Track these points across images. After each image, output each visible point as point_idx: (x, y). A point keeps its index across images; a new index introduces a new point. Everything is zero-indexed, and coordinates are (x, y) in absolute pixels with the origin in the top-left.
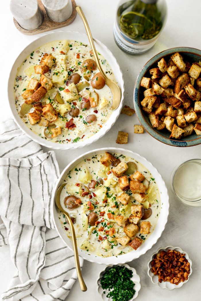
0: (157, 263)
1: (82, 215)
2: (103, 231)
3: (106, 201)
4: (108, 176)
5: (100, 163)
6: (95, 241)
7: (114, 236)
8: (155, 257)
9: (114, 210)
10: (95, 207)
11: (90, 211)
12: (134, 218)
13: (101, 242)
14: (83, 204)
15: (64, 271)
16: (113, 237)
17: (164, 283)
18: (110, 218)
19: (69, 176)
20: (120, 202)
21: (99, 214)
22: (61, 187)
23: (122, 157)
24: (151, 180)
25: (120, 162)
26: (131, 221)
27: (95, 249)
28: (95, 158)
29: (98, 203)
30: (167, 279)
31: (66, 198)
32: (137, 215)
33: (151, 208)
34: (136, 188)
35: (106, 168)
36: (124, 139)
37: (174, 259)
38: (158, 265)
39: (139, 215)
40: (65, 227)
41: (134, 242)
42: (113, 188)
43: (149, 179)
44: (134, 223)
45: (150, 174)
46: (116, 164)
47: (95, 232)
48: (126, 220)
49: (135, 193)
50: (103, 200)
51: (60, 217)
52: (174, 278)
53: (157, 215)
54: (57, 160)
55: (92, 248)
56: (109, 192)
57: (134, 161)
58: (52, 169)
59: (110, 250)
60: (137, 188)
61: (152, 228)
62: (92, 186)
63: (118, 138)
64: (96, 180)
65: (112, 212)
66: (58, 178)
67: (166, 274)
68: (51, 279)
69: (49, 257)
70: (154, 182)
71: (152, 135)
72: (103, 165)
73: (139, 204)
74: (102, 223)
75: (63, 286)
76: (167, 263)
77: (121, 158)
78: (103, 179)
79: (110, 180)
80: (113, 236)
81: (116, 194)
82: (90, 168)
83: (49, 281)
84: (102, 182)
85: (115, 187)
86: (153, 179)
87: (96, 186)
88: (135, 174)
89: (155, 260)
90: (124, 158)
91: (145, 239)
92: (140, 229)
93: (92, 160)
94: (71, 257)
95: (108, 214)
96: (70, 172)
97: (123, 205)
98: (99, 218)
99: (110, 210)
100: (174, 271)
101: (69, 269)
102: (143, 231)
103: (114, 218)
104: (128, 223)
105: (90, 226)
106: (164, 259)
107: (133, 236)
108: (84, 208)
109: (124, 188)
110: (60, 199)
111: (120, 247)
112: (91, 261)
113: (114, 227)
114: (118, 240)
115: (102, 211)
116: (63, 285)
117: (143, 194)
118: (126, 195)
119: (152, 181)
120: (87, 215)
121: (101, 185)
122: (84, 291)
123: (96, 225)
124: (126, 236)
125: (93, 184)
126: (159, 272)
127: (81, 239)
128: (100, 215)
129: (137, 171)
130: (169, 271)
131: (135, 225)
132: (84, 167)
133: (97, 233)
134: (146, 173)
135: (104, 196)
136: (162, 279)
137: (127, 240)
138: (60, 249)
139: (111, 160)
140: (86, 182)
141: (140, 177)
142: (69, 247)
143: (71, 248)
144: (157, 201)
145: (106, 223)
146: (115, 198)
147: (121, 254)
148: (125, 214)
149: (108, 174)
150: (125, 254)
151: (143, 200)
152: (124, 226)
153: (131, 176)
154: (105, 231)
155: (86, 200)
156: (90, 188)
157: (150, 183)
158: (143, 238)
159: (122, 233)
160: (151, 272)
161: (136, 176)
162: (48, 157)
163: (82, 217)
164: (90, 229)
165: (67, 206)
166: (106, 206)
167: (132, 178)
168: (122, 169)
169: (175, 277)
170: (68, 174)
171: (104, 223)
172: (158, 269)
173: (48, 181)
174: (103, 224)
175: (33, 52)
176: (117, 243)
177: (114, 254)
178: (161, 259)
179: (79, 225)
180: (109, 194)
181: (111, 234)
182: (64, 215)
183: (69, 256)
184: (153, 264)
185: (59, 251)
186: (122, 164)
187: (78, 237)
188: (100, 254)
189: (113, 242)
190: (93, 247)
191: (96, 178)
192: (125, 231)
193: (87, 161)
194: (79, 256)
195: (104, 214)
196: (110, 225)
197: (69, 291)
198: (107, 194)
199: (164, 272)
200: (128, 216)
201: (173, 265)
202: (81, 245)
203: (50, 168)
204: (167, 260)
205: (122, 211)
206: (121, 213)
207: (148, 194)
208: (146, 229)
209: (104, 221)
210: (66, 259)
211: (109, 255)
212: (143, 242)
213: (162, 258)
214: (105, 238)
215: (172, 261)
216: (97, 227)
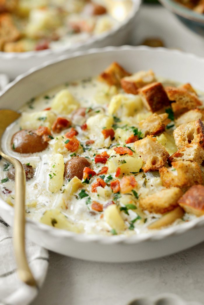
2: (106, 186)
3: (110, 134)
6: (81, 215)
7: (137, 195)
10: (84, 150)
11: (71, 156)
13: (98, 216)
19: (30, 106)
21: (93, 160)
29: (93, 142)
47: (84, 194)
80: (132, 193)
87: (87, 112)
98: (94, 166)
123: (85, 175)
125: (80, 111)
128: (97, 162)
133: (87, 198)
154: (109, 186)
171: (107, 177)
174: (105, 179)
176: (145, 217)
180: (118, 125)
193: (70, 86)
209: (106, 172)
216: (87, 182)
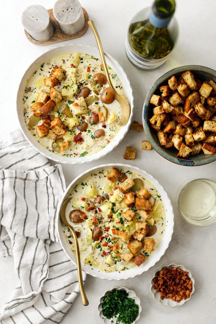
0: (160, 280)
1: (86, 229)
2: (107, 246)
3: (110, 217)
4: (114, 191)
5: (106, 178)
6: (98, 256)
7: (118, 252)
8: (158, 274)
9: (119, 226)
10: (100, 222)
11: (95, 226)
12: (138, 235)
13: (104, 257)
14: (88, 218)
15: (67, 284)
16: (116, 253)
17: (166, 300)
18: (114, 233)
19: (75, 190)
20: (125, 218)
21: (103, 229)
22: (67, 200)
23: (129, 173)
24: (157, 197)
25: (127, 178)
26: (135, 237)
27: (98, 264)
28: (102, 173)
29: (104, 218)
30: (169, 297)
31: (72, 212)
32: (142, 232)
33: (156, 225)
34: (141, 205)
35: (112, 184)
36: (131, 155)
37: (177, 277)
38: (161, 282)
39: (143, 232)
40: (69, 240)
41: (137, 259)
42: (119, 204)
43: (155, 197)
44: (138, 239)
45: (157, 191)
46: (122, 181)
47: (99, 247)
48: (130, 237)
49: (140, 210)
50: (108, 215)
51: (64, 230)
52: (176, 296)
53: (162, 233)
54: (64, 173)
55: (96, 263)
56: (114, 207)
57: (140, 178)
58: (58, 182)
59: (113, 265)
60: (143, 205)
61: (156, 245)
62: (98, 201)
63: (126, 154)
64: (101, 195)
65: (117, 228)
66: (64, 192)
67: (169, 291)
68: (53, 291)
69: (53, 270)
70: (159, 199)
71: (160, 153)
72: (109, 181)
73: (144, 221)
74: (106, 238)
75: (65, 300)
76: (170, 281)
77: (127, 174)
78: (109, 194)
79: (116, 195)
81: (121, 209)
82: (96, 182)
83: (51, 294)
84: (108, 197)
85: (120, 202)
86: (159, 197)
87: (102, 202)
88: (141, 190)
89: (157, 277)
90: (131, 174)
91: (148, 256)
92: (144, 246)
93: (99, 175)
94: (74, 270)
95: (112, 230)
96: (76, 186)
97: (128, 221)
98: (103, 233)
99: (114, 225)
100: (176, 289)
101: (72, 282)
102: (147, 248)
103: (119, 234)
104: (132, 239)
105: (95, 240)
106: (167, 276)
107: (137, 253)
108: (89, 223)
109: (130, 204)
110: (66, 213)
111: (123, 263)
112: (94, 276)
113: (118, 242)
114: (121, 256)
115: (107, 226)
116: (65, 298)
117: (148, 212)
118: (131, 211)
119: (158, 199)
120: (91, 230)
121: (107, 200)
122: (85, 305)
123: (100, 240)
124: (130, 252)
125: (98, 199)
126: (161, 290)
127: (84, 254)
128: (105, 231)
129: (143, 188)
130: (172, 288)
131: (139, 241)
132: (90, 182)
133: (101, 248)
134: (152, 191)
135: (109, 212)
136: (164, 296)
137: (131, 256)
138: (63, 262)
139: (118, 176)
140: (92, 197)
141: (146, 194)
142: (72, 261)
143: (74, 262)
144: (162, 218)
145: (111, 239)
146: (120, 214)
147: (124, 269)
148: (129, 230)
149: (114, 190)
150: (128, 270)
151: (148, 217)
152: (128, 242)
153: (137, 192)
154: (109, 246)
155: (91, 215)
156: (95, 203)
157: (156, 200)
158: (147, 255)
159: (126, 248)
160: (153, 289)
161: (142, 193)
162: (54, 171)
163: (86, 232)
164: (94, 244)
165: (72, 220)
166: (111, 221)
167: (138, 195)
168: (128, 186)
169: (177, 294)
170: (74, 188)
171: (108, 238)
172: (160, 286)
173: (54, 195)
174: (108, 240)
175: (44, 64)
176: (121, 259)
177: (117, 269)
178: (163, 276)
179: (84, 239)
180: (114, 209)
181: (115, 250)
182: (69, 229)
183: (72, 269)
184: (155, 280)
185: (63, 264)
186: (128, 180)
187: (82, 251)
188: (104, 269)
189: (117, 257)
190: (96, 261)
191: (102, 194)
192: (129, 247)
193: (93, 176)
194: (82, 271)
195: (109, 230)
196: (114, 240)
197: (71, 304)
198: (112, 209)
199: (167, 289)
200: (133, 232)
201: (175, 282)
202: (84, 259)
203: (57, 182)
204: (170, 277)
205: (126, 228)
206: (125, 229)
207: (154, 211)
208: (150, 246)
209: (108, 236)
210: (69, 272)
211: (112, 270)
212: (146, 258)
213: (165, 275)
214: (109, 253)
215: (174, 279)
216: (101, 242)
